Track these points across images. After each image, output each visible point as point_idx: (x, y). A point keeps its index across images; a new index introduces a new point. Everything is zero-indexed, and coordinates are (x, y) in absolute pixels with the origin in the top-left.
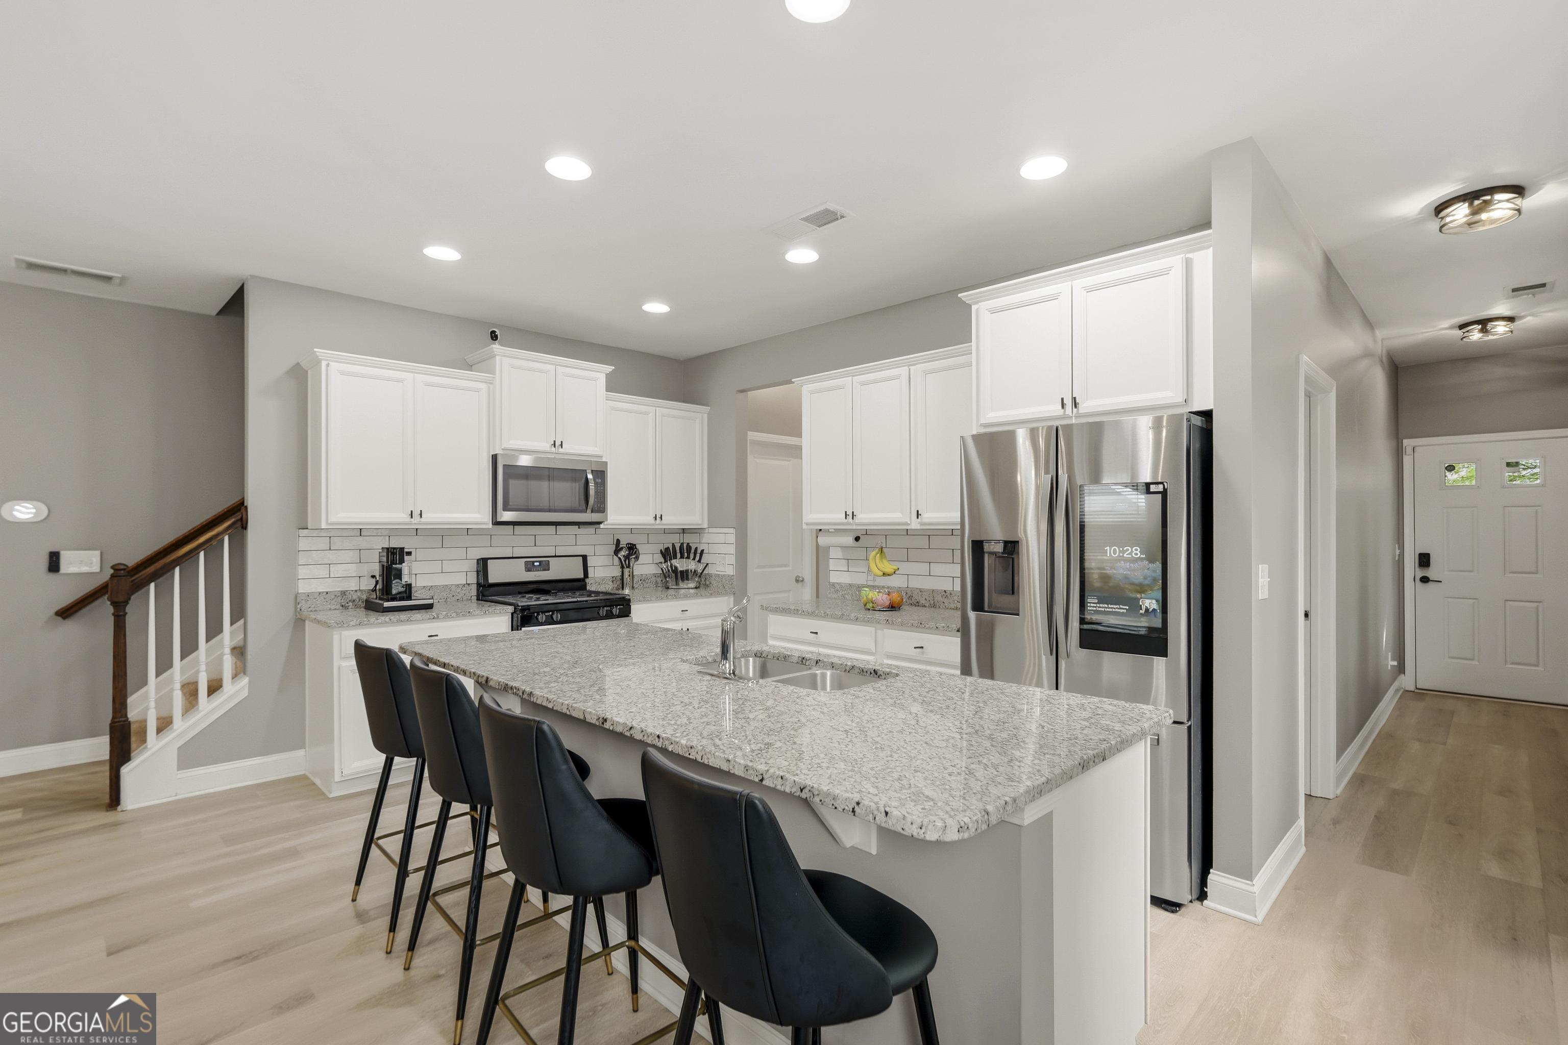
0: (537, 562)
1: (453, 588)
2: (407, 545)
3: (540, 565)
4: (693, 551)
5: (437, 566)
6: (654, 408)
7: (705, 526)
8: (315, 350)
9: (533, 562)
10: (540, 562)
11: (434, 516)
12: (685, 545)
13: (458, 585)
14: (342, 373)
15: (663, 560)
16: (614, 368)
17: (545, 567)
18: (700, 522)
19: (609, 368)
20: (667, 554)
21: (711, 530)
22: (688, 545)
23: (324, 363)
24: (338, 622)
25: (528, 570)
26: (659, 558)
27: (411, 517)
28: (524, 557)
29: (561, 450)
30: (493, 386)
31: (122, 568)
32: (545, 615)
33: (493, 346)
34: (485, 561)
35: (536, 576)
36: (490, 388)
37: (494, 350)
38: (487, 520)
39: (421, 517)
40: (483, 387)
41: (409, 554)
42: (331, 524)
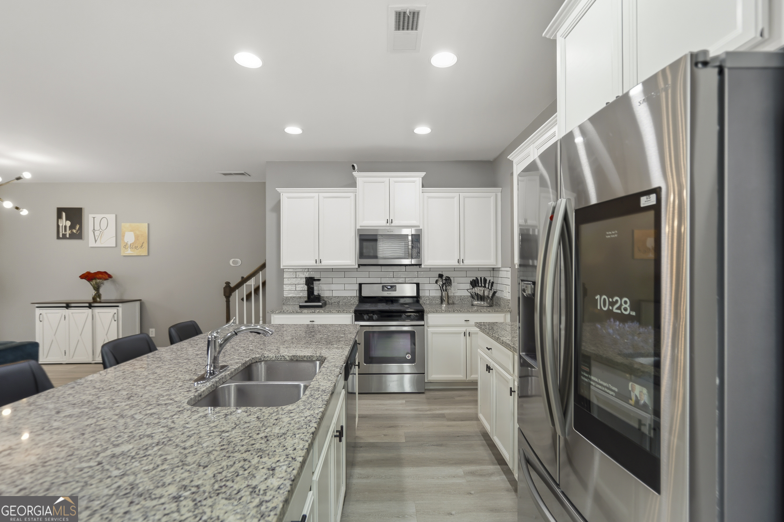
0: (389, 286)
1: (349, 298)
2: (316, 276)
4: (488, 282)
5: (342, 287)
6: (458, 194)
7: (499, 266)
8: (276, 189)
9: (387, 286)
10: (391, 286)
11: (328, 262)
12: (483, 278)
13: (351, 297)
14: (288, 198)
15: (471, 287)
16: (425, 173)
17: (393, 288)
18: (495, 263)
19: (423, 174)
20: (474, 283)
21: (503, 269)
22: (485, 279)
23: (281, 194)
24: (271, 311)
25: (383, 290)
26: (469, 286)
27: (316, 263)
28: (381, 283)
29: (392, 224)
30: (357, 194)
31: (228, 284)
32: (368, 316)
33: (353, 173)
34: (360, 285)
35: (388, 294)
36: (356, 195)
37: (354, 175)
38: (354, 263)
39: (321, 263)
40: (352, 195)
41: (319, 280)
42: (283, 266)
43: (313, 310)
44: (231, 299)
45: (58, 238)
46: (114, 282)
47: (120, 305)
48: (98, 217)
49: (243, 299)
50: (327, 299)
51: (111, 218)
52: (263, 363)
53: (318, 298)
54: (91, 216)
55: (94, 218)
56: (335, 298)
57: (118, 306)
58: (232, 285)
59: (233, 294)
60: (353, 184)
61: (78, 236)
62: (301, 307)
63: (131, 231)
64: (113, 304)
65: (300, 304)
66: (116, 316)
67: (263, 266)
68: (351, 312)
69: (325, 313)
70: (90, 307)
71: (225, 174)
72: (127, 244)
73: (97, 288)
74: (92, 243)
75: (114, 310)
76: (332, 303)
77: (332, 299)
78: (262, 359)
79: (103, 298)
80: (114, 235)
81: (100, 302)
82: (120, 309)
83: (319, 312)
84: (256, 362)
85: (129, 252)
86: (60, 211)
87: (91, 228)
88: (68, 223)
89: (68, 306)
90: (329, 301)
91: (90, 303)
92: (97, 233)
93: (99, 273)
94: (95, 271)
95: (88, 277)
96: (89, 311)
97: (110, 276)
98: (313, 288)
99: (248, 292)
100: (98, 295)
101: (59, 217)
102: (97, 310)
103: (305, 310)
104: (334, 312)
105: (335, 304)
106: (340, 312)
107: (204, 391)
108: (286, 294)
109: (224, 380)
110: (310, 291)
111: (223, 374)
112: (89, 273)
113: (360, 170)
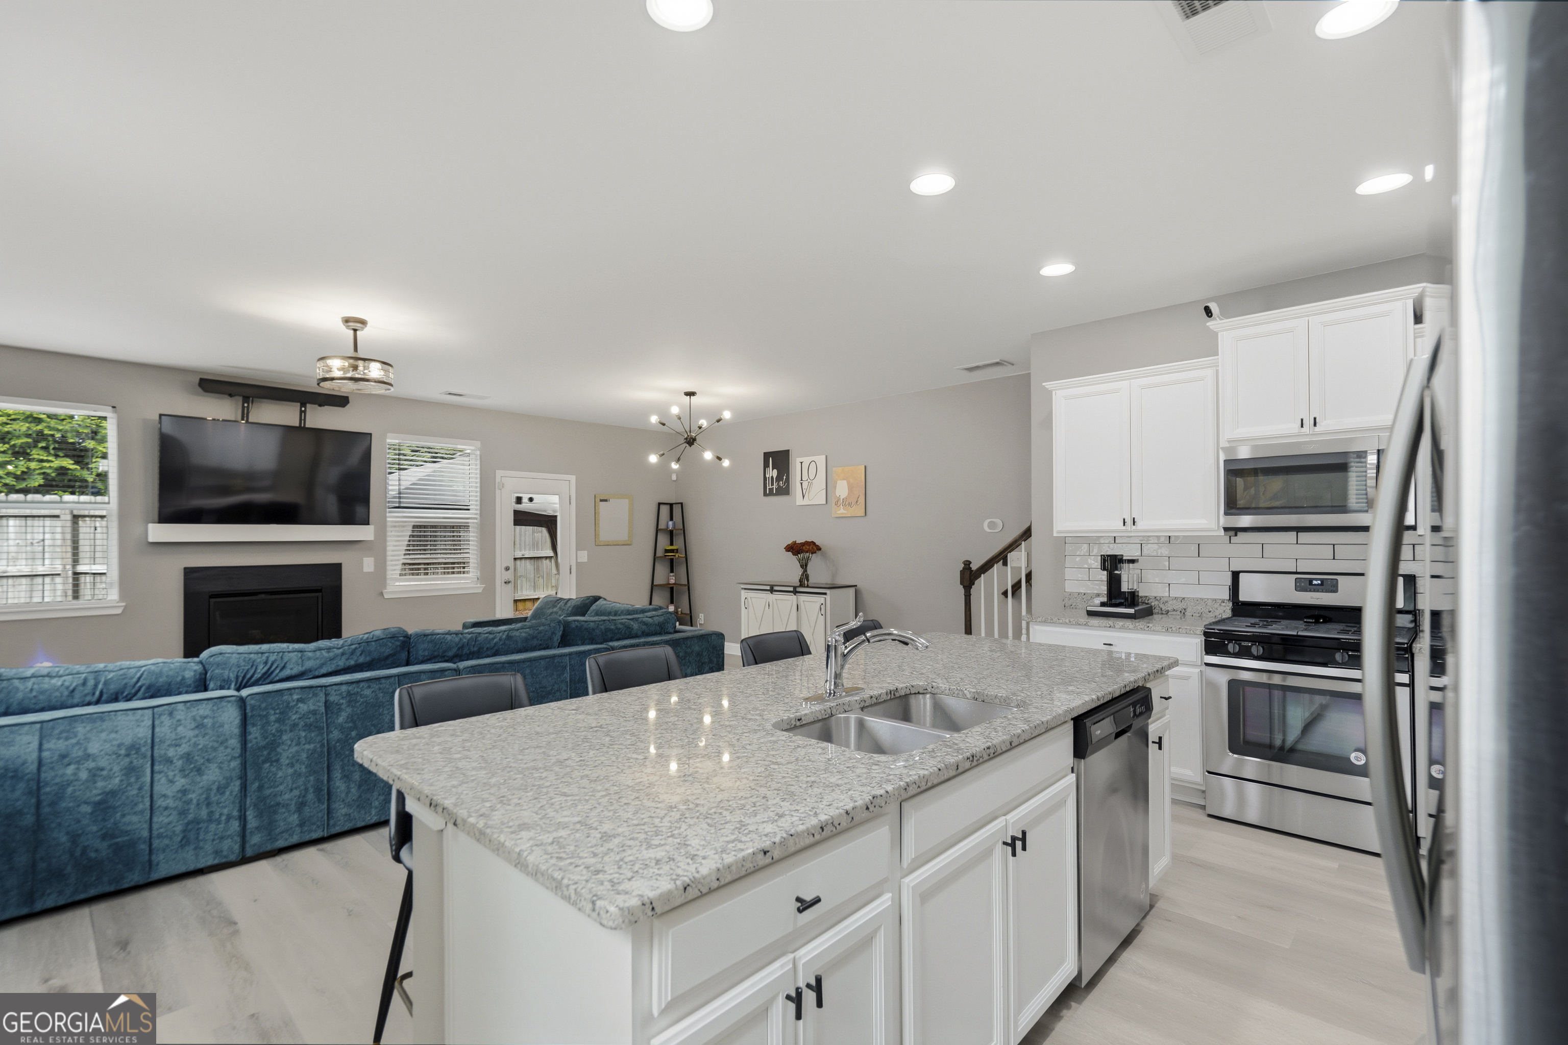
0: (1316, 579)
1: (1209, 602)
2: (1127, 553)
3: (1322, 584)
8: (1044, 384)
9: (1311, 581)
10: (1322, 580)
13: (1215, 600)
14: (1068, 399)
17: (1333, 588)
25: (1298, 588)
27: (1124, 525)
28: (1296, 573)
29: (1317, 429)
30: (1220, 368)
31: (967, 564)
32: (1240, 645)
33: (1208, 324)
34: (1236, 575)
35: (1312, 598)
36: (1217, 371)
37: (1211, 327)
38: (1214, 525)
39: (1134, 524)
40: (1209, 373)
41: (1132, 561)
42: (1058, 532)
43: (1111, 621)
44: (973, 590)
45: (765, 494)
46: (825, 556)
47: (828, 591)
48: (806, 460)
49: (1005, 594)
50: (1156, 603)
51: (821, 460)
52: (928, 696)
53: (1132, 599)
54: (799, 460)
55: (801, 463)
56: (1175, 601)
57: (825, 594)
58: (974, 567)
59: (977, 582)
60: (1210, 348)
61: (784, 491)
62: (1091, 614)
63: (844, 479)
64: (821, 590)
65: (1089, 609)
66: (823, 607)
67: (1027, 534)
68: (1198, 632)
69: (1137, 629)
70: (795, 592)
71: (970, 369)
72: (839, 499)
73: (804, 566)
74: (799, 501)
75: (820, 599)
76: (1168, 612)
77: (1167, 602)
78: (929, 690)
79: (813, 580)
80: (825, 487)
81: (808, 586)
82: (828, 597)
83: (1123, 627)
84: (919, 693)
85: (842, 511)
86: (767, 455)
87: (799, 478)
88: (775, 472)
89: (772, 590)
90: (1162, 606)
91: (795, 588)
92: (805, 485)
93: (807, 543)
94: (803, 541)
95: (795, 549)
96: (793, 597)
97: (819, 549)
98: (1119, 576)
99: (1016, 581)
100: (805, 577)
101: (766, 465)
102: (803, 598)
103: (1095, 621)
104: (1157, 629)
105: (1174, 613)
106: (1170, 630)
107: (806, 715)
108: (1070, 587)
109: (846, 708)
110: (1114, 582)
111: (848, 699)
112: (795, 543)
113: (1226, 314)
